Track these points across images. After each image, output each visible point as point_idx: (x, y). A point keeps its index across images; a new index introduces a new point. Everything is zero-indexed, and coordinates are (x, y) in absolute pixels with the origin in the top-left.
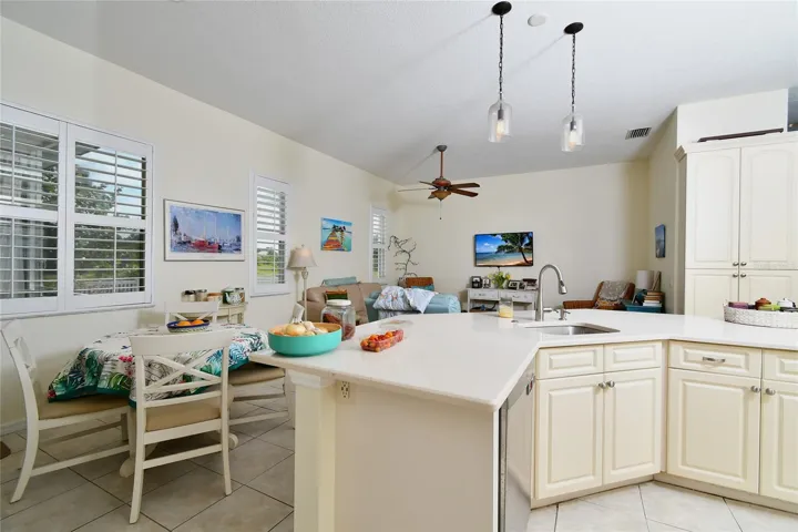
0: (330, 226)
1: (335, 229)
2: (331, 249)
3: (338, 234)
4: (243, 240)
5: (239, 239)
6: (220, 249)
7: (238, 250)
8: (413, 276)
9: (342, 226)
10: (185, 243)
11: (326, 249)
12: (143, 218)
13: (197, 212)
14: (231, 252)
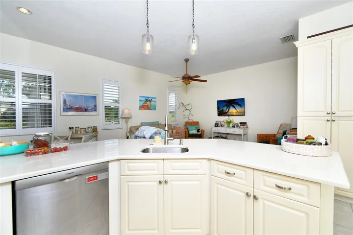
0: (144, 99)
1: (146, 100)
2: (144, 109)
3: (148, 103)
4: (97, 107)
5: (95, 106)
6: (86, 110)
7: (96, 111)
8: (192, 121)
9: (150, 99)
10: (69, 108)
11: (142, 109)
12: (51, 99)
13: (75, 96)
14: (92, 111)
